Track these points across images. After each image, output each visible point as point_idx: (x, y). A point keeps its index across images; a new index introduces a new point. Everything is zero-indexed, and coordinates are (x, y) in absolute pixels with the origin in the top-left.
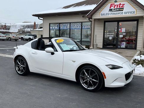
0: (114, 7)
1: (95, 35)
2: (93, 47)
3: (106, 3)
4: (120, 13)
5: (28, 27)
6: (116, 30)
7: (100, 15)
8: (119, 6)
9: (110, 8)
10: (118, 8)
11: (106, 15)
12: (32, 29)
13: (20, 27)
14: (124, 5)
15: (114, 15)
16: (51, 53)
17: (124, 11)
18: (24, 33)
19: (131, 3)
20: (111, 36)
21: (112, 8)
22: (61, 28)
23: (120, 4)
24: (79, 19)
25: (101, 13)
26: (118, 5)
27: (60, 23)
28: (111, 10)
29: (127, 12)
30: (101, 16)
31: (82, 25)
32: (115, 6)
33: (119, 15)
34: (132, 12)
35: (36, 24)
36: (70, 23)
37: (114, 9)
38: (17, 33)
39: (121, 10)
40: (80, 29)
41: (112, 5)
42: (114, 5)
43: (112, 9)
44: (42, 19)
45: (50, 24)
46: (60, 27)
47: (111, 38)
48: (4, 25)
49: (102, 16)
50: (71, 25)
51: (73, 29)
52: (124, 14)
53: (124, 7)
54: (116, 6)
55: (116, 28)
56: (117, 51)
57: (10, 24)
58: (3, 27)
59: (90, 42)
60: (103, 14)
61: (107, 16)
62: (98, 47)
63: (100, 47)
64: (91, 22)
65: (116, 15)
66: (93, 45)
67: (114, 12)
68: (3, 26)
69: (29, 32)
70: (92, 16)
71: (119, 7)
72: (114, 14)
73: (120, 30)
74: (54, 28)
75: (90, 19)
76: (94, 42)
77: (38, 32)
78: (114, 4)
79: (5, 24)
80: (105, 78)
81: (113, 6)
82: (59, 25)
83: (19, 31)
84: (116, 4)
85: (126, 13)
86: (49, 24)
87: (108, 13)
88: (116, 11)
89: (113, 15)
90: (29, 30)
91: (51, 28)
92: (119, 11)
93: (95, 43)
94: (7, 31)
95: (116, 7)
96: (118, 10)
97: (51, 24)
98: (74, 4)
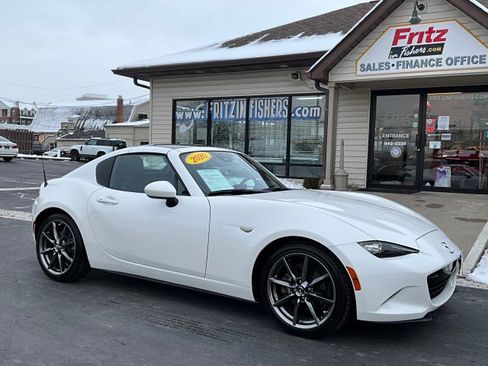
0: (410, 42)
1: (338, 143)
2: (333, 183)
3: (380, 28)
4: (432, 63)
5: (97, 113)
6: (415, 125)
7: (359, 68)
8: (425, 36)
9: (395, 43)
10: (424, 43)
11: (380, 69)
12: (110, 123)
13: (68, 113)
14: (444, 32)
15: (409, 69)
16: (165, 201)
17: (444, 56)
18: (81, 134)
19: (469, 26)
20: (396, 143)
21: (402, 43)
22: (215, 115)
23: (431, 31)
24: (281, 84)
25: (359, 63)
26: (422, 34)
27: (210, 100)
28: (396, 51)
29: (456, 58)
30: (359, 73)
31: (290, 106)
32: (412, 36)
33: (429, 68)
34: (475, 60)
35: (125, 103)
36: (248, 99)
37: (410, 49)
38: (59, 134)
39: (434, 50)
40: (282, 118)
41: (401, 34)
42: (408, 34)
43: (400, 49)
44: (148, 84)
45: (175, 102)
46: (210, 115)
47: (396, 153)
48: (12, 109)
49: (365, 73)
50: (251, 106)
51: (258, 118)
52: (444, 66)
53: (444, 40)
54: (416, 38)
55: (416, 116)
56: (423, 198)
57: (34, 104)
58: (9, 115)
59: (321, 166)
60: (369, 65)
61: (385, 71)
62: (350, 183)
63: (356, 183)
64: (326, 93)
65: (417, 69)
66: (333, 177)
67: (409, 59)
68: (9, 111)
69: (101, 133)
70: (327, 71)
71: (428, 40)
72: (409, 64)
73: (429, 122)
74: (188, 115)
75: (321, 85)
76: (337, 165)
77: (131, 131)
78: (408, 30)
79: (17, 103)
80: (359, 288)
81: (404, 37)
82: (210, 106)
83: (64, 129)
84: (415, 29)
85: (452, 61)
86: (171, 104)
87: (387, 64)
88: (416, 55)
89: (406, 70)
90: (99, 124)
91: (179, 116)
92: (426, 54)
93: (338, 172)
94: (23, 127)
95: (415, 42)
96: (423, 50)
97: (178, 103)
98: (263, 33)
